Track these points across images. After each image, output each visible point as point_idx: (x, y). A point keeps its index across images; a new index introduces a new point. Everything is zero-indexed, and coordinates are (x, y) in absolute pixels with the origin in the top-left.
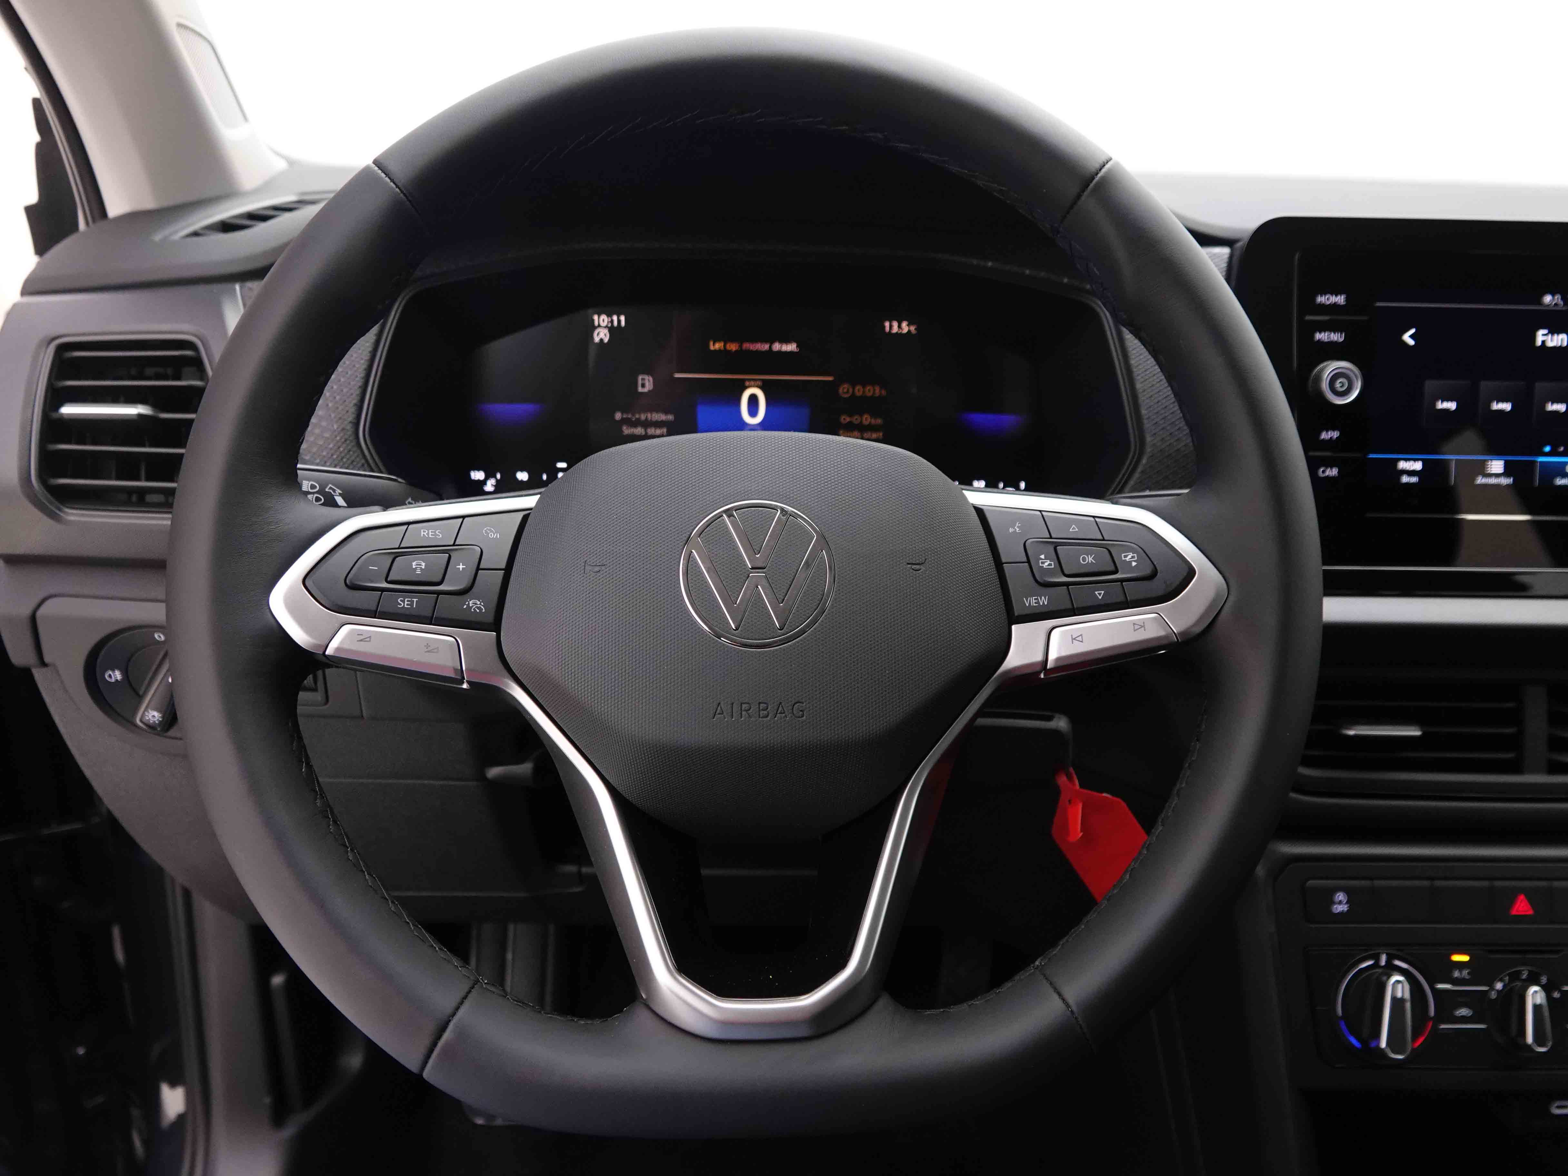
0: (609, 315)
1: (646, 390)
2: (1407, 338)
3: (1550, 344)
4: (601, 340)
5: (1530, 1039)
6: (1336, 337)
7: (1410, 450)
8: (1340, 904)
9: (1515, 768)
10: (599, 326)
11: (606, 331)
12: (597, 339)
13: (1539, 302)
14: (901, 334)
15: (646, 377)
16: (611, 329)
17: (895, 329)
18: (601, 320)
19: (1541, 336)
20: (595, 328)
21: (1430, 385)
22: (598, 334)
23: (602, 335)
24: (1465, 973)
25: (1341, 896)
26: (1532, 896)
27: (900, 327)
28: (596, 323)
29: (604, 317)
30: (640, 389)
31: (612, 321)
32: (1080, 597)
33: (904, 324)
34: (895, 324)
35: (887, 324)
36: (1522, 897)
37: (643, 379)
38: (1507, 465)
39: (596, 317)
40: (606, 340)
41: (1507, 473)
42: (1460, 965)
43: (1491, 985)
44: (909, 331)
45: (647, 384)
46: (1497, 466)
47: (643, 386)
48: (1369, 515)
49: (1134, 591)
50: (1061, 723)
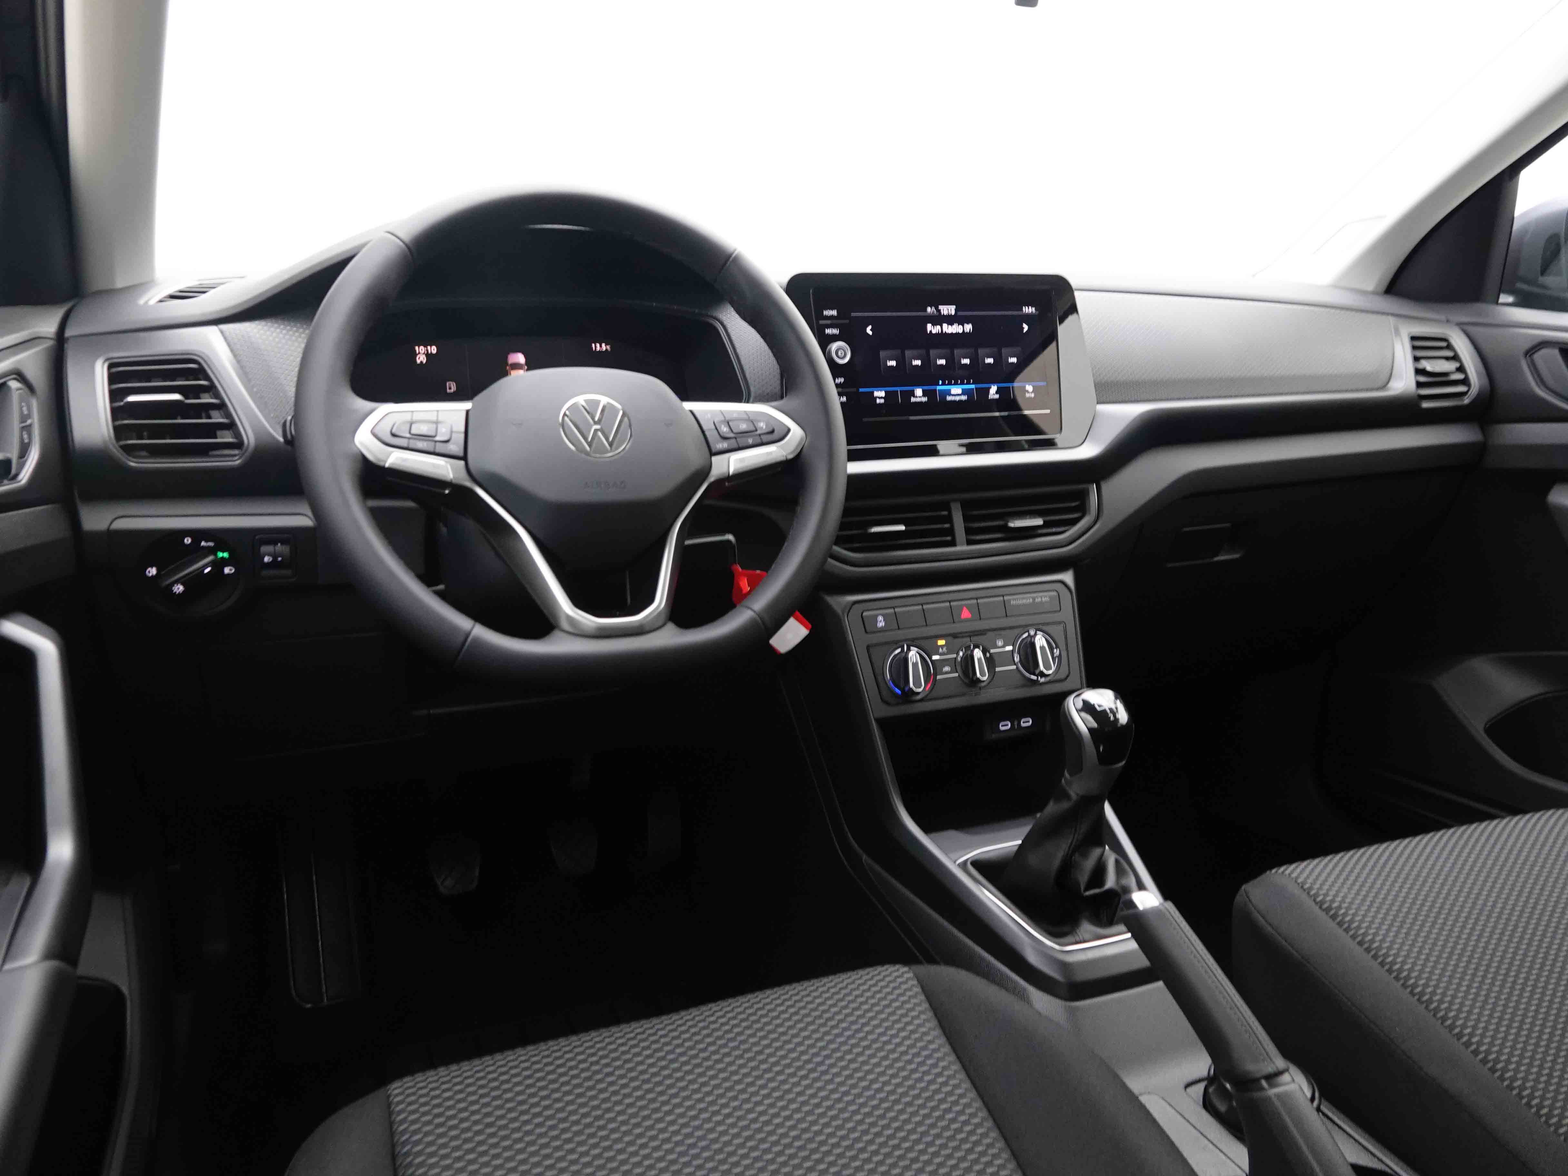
0: (425, 346)
1: (452, 391)
2: (869, 330)
3: (934, 332)
4: (421, 362)
5: (978, 675)
6: (836, 331)
7: (879, 386)
8: (881, 623)
9: (953, 543)
10: (419, 353)
11: (424, 356)
12: (418, 362)
13: (926, 310)
14: (602, 351)
15: (451, 383)
16: (428, 355)
17: (598, 348)
18: (421, 350)
19: (929, 327)
20: (416, 355)
21: (882, 354)
22: (419, 358)
23: (422, 359)
24: (945, 649)
25: (880, 618)
26: (969, 607)
27: (601, 346)
28: (417, 352)
29: (422, 347)
30: (448, 391)
31: (427, 350)
32: (742, 442)
33: (603, 345)
34: (598, 345)
35: (593, 345)
36: (965, 608)
37: (450, 385)
38: (924, 391)
39: (417, 348)
40: (424, 362)
41: (924, 395)
42: (942, 646)
43: (958, 654)
44: (606, 350)
45: (452, 387)
46: (919, 392)
47: (450, 388)
48: (865, 420)
49: (765, 438)
50: (730, 537)
